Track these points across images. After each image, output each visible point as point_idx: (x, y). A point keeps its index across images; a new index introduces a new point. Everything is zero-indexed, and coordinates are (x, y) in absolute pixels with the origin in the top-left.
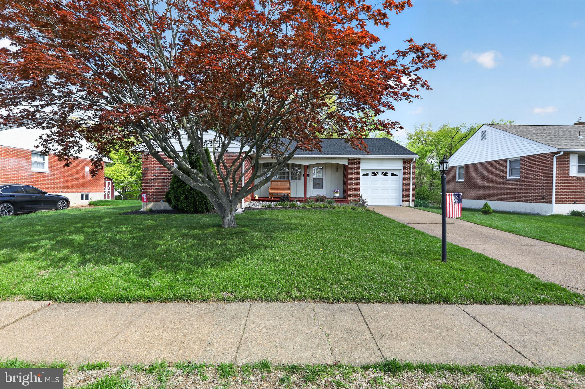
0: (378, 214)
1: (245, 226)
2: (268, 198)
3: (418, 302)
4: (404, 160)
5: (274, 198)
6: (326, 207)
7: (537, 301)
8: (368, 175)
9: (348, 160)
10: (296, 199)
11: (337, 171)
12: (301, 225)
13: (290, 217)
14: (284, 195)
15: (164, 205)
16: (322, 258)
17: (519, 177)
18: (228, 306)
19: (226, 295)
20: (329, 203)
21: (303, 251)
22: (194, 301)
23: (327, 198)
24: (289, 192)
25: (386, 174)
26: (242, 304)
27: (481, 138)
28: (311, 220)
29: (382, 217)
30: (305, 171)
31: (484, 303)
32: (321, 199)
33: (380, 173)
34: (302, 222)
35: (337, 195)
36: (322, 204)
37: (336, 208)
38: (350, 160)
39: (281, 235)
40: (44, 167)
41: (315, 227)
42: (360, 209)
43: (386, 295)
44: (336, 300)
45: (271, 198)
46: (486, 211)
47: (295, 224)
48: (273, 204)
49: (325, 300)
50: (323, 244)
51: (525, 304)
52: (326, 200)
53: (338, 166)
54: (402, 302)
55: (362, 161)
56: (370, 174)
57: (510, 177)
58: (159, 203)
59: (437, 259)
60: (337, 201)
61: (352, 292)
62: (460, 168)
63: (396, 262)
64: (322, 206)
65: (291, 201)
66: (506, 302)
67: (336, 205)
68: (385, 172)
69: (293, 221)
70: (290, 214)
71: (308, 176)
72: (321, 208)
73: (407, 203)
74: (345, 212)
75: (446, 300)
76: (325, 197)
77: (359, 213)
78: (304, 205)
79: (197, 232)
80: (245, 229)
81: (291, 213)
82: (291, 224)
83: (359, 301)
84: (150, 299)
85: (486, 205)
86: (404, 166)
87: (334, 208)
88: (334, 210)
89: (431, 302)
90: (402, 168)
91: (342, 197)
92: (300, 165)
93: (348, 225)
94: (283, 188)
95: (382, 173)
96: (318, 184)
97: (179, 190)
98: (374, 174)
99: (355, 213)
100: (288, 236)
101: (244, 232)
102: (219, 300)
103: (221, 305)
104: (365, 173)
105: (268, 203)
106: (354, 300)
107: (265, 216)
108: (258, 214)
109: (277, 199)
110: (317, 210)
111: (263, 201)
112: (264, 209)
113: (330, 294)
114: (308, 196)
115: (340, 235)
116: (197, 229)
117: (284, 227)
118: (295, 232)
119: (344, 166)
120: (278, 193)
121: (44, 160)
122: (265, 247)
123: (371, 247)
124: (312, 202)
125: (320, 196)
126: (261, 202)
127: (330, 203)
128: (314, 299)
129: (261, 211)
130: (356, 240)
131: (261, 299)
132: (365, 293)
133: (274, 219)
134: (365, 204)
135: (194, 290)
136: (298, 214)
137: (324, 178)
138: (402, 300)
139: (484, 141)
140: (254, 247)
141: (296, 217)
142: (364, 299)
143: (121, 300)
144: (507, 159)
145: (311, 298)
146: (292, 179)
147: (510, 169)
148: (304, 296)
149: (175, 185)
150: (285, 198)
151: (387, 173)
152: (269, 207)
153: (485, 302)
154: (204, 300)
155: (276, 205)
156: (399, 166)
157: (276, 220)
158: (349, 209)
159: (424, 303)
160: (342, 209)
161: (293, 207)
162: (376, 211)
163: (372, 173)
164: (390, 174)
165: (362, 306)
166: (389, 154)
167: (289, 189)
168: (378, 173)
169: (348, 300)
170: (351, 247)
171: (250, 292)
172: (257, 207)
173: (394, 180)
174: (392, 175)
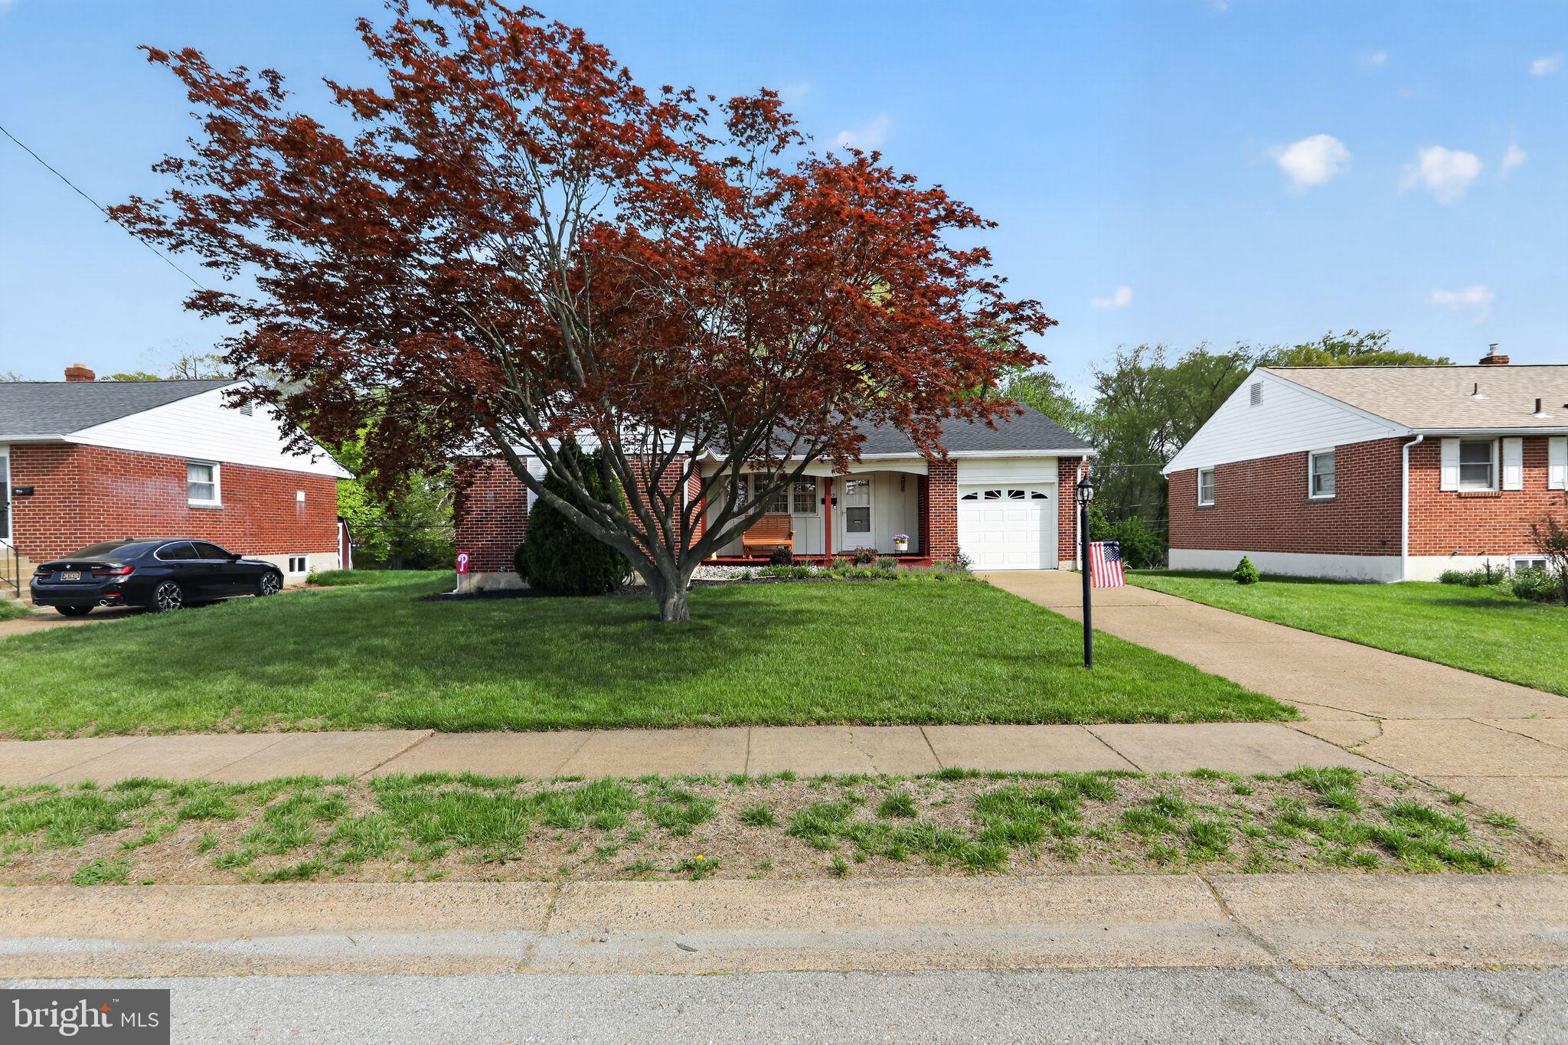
0: (993, 589)
1: (703, 617)
2: (741, 557)
3: (1018, 723)
4: (1061, 460)
5: (754, 557)
6: (876, 576)
7: (1213, 718)
8: (976, 498)
9: (926, 464)
10: (808, 559)
11: (903, 489)
12: (822, 613)
13: (795, 598)
14: (780, 551)
15: (507, 579)
16: (865, 667)
17: (1334, 496)
18: (715, 732)
19: (707, 717)
20: (883, 567)
21: (830, 658)
22: (658, 726)
23: (880, 555)
24: (788, 542)
25: (1018, 494)
26: (735, 730)
27: (1249, 402)
28: (843, 603)
29: (999, 595)
30: (828, 492)
31: (1127, 722)
32: (867, 557)
33: (1004, 493)
34: (825, 608)
35: (904, 547)
36: (867, 570)
37: (900, 577)
38: (932, 463)
39: (782, 631)
40: (211, 496)
41: (851, 617)
42: (955, 579)
43: (968, 713)
44: (886, 721)
45: (748, 557)
46: (1242, 578)
47: (809, 611)
48: (754, 571)
49: (869, 723)
50: (866, 645)
51: (1192, 722)
52: (877, 558)
53: (904, 477)
54: (994, 723)
55: (960, 465)
56: (981, 495)
57: (1314, 494)
58: (495, 575)
59: (1076, 665)
60: (902, 561)
61: (912, 710)
62: (1205, 474)
63: (999, 669)
64: (869, 573)
65: (797, 563)
66: (1163, 719)
67: (900, 569)
68: (1016, 489)
69: (805, 606)
70: (796, 592)
71: (834, 501)
72: (865, 577)
73: (1070, 562)
74: (920, 585)
75: (1066, 719)
76: (874, 552)
77: (951, 586)
78: (826, 572)
79: (612, 629)
80: (705, 622)
81: (798, 589)
82: (800, 612)
83: (924, 723)
84: (587, 726)
85: (1243, 563)
86: (1060, 475)
87: (894, 578)
88: (894, 583)
89: (1040, 722)
90: (1056, 480)
91: (916, 551)
92: (814, 477)
93: (922, 612)
94: (775, 533)
95: (1010, 492)
96: (859, 520)
97: (548, 544)
98: (990, 495)
99: (943, 588)
100: (797, 633)
101: (705, 628)
102: (697, 724)
103: (703, 731)
104: (969, 493)
105: (742, 570)
106: (916, 721)
107: (741, 598)
108: (723, 593)
109: (761, 560)
110: (856, 582)
111: (728, 564)
112: (735, 582)
113: (876, 714)
114: (834, 552)
115: (901, 631)
116: (610, 624)
117: (786, 617)
118: (811, 626)
119: (920, 476)
120: (762, 546)
121: (210, 479)
122: (756, 652)
123: (960, 649)
124: (844, 565)
125: (862, 551)
126: (725, 568)
127: (885, 565)
128: (851, 721)
129: (730, 586)
130: (933, 639)
131: (765, 722)
132: (934, 710)
133: (761, 604)
134: (968, 568)
135: (654, 712)
136: (814, 592)
137: (872, 507)
138: (994, 720)
139: (1257, 408)
140: (735, 653)
141: (811, 599)
142: (931, 719)
143: (541, 727)
144: (1307, 452)
145: (845, 718)
146: (796, 510)
147: (1314, 476)
148: (835, 717)
149: (539, 533)
150: (781, 557)
151: (1022, 493)
152: (746, 578)
153: (1127, 720)
154: (674, 726)
155: (762, 573)
156: (1051, 474)
157: (768, 605)
158: (931, 579)
159: (1029, 723)
160: (913, 579)
161: (802, 576)
162: (992, 582)
163: (987, 493)
164: (1028, 494)
165: (929, 729)
166: (1024, 448)
167: (790, 536)
168: (999, 492)
169: (904, 721)
170: (921, 650)
171: (744, 712)
172: (717, 579)
173: (1039, 507)
174: (1033, 497)
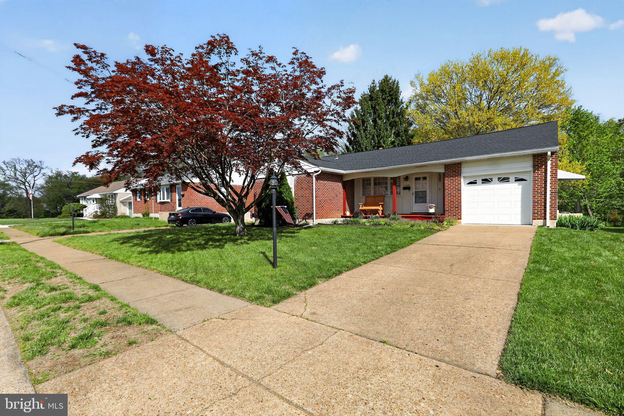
4: (535, 156)
8: (476, 183)
9: (444, 167)
24: (379, 208)
25: (505, 180)
33: (495, 179)
35: (432, 211)
38: (447, 166)
48: (340, 220)
55: (463, 165)
56: (479, 181)
68: (503, 177)
71: (409, 188)
73: (542, 221)
86: (534, 166)
90: (531, 169)
91: (442, 212)
92: (387, 178)
95: (499, 179)
96: (422, 197)
98: (485, 181)
104: (472, 181)
119: (441, 174)
137: (427, 190)
146: (392, 193)
151: (508, 178)
152: (335, 223)
156: (527, 166)
163: (483, 180)
164: (512, 179)
167: (382, 205)
168: (491, 179)
173: (521, 186)
174: (516, 181)
